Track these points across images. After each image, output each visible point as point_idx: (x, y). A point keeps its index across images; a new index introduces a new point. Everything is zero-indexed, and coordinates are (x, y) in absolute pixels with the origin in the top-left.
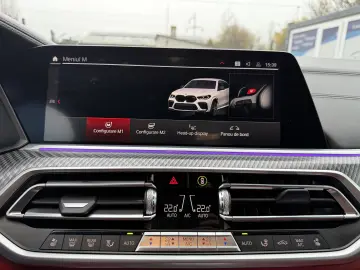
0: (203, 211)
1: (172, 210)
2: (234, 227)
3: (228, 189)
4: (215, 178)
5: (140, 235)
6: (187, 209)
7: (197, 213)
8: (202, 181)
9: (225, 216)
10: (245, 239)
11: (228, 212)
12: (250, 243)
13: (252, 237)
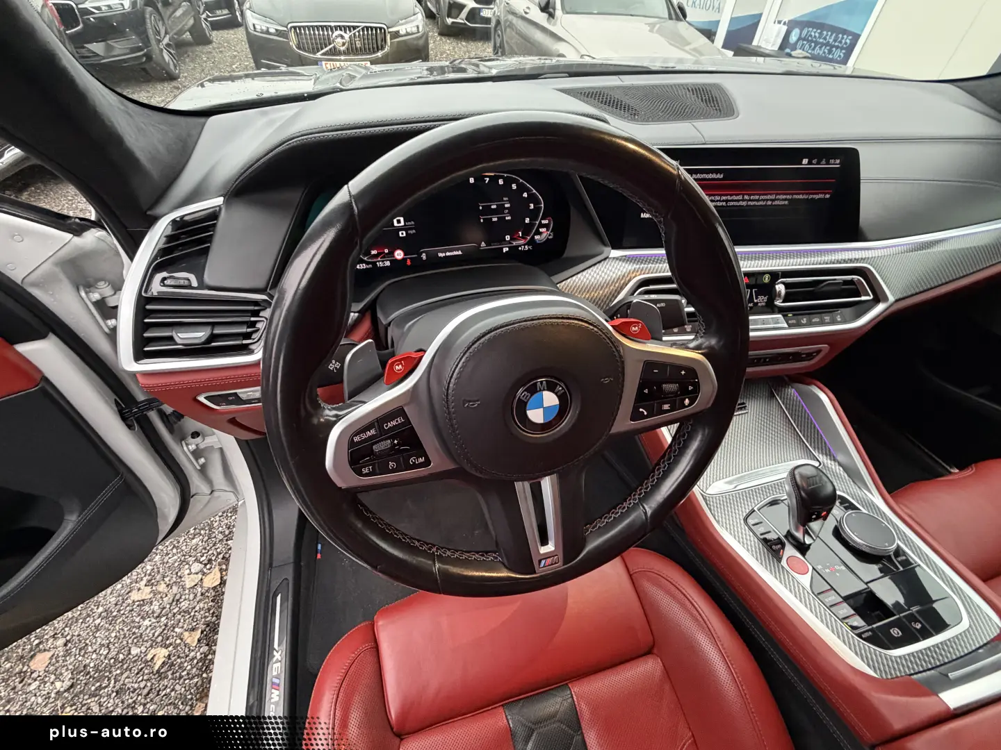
0: (762, 300)
2: (782, 310)
3: (783, 283)
4: (775, 276)
6: (751, 300)
7: (757, 303)
8: (767, 279)
9: (778, 303)
10: (791, 319)
11: (781, 301)
12: (794, 321)
13: (795, 317)
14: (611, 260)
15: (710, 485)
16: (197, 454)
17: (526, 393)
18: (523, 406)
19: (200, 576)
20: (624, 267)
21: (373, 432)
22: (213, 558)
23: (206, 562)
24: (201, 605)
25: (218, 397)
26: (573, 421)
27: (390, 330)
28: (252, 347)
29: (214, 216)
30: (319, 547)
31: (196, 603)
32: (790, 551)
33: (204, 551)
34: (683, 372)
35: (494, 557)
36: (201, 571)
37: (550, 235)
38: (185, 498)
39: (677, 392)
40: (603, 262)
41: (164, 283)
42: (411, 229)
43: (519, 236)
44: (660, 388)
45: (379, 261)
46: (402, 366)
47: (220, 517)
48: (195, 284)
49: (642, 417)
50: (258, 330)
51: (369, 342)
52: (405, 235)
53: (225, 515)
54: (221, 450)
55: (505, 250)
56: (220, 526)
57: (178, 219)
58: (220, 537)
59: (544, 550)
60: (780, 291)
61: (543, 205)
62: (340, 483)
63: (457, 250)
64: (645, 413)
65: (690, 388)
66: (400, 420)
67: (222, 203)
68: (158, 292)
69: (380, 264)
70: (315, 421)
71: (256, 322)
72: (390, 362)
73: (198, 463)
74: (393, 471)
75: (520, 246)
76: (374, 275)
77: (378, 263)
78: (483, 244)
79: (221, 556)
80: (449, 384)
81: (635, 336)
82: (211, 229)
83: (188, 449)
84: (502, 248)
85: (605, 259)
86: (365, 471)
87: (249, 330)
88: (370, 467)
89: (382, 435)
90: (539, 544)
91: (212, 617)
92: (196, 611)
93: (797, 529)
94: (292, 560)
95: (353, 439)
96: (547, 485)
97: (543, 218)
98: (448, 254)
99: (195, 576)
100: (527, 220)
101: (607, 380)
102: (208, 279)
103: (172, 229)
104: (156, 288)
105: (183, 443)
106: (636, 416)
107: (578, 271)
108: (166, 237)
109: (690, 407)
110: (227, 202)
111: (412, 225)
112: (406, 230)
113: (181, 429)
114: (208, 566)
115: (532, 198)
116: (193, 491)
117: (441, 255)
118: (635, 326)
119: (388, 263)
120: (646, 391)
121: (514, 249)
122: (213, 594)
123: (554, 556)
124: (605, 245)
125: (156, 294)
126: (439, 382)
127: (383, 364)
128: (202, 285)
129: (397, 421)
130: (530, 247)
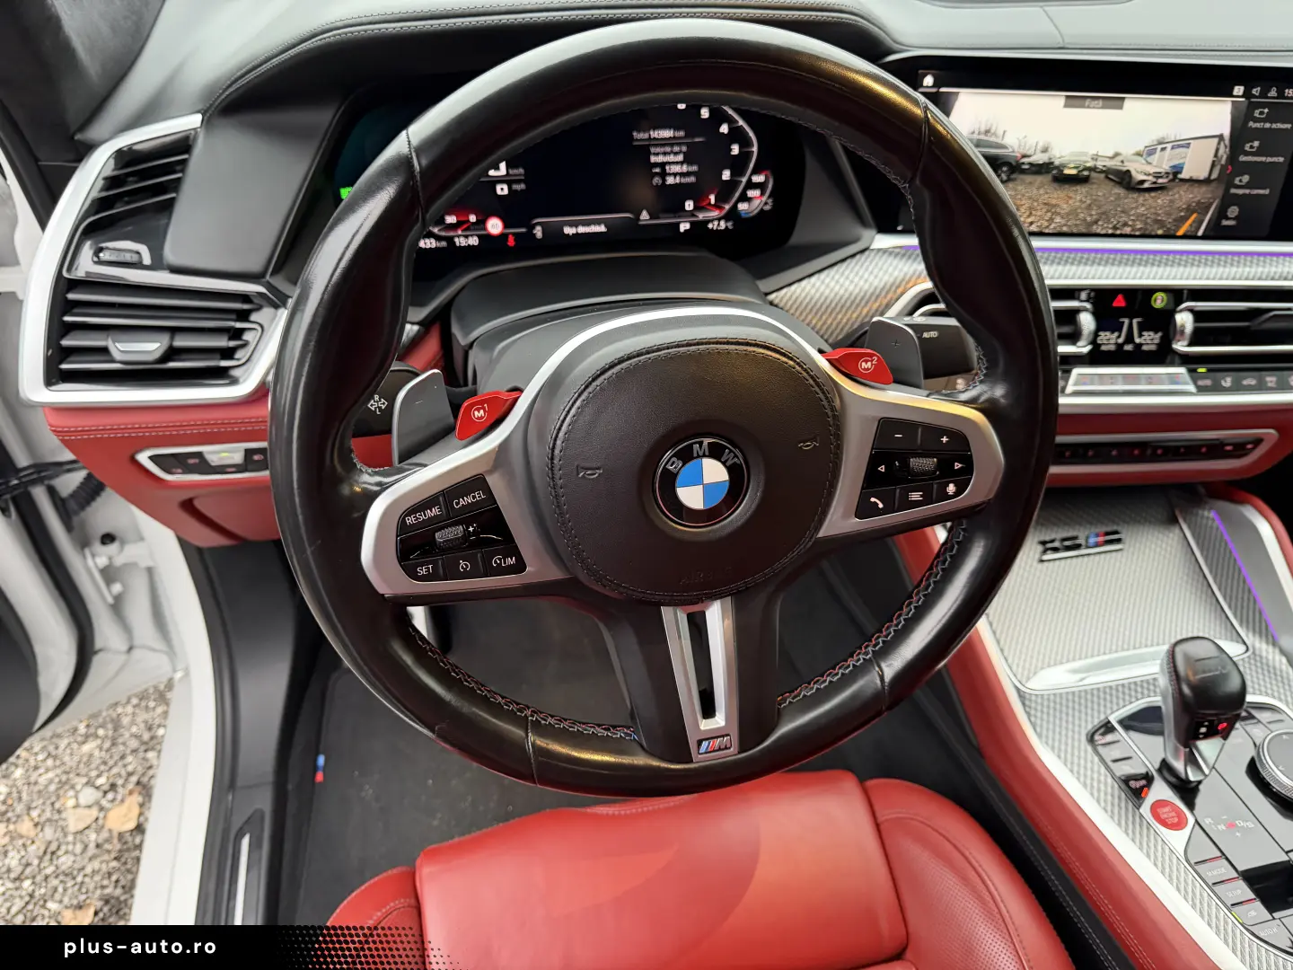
0: (1149, 340)
1: (1109, 340)
2: (1186, 360)
3: (1191, 310)
5: (1068, 372)
6: (1130, 339)
7: (1141, 345)
8: (1159, 301)
9: (1181, 346)
10: (1203, 376)
11: (1186, 343)
12: (1208, 382)
13: (1212, 374)
14: (873, 254)
15: (1035, 673)
16: (109, 574)
17: (674, 459)
18: (670, 480)
19: (94, 812)
20: (895, 268)
21: (435, 511)
22: (120, 782)
23: (106, 787)
24: (96, 864)
25: (172, 459)
26: (754, 506)
27: (472, 354)
28: (235, 373)
29: (183, 145)
30: (321, 760)
31: (86, 860)
32: (1160, 791)
33: (102, 768)
34: (945, 439)
35: (625, 733)
36: (97, 803)
37: (766, 203)
38: (85, 652)
39: (934, 472)
40: (858, 257)
41: (98, 257)
42: (518, 182)
43: (710, 204)
44: (905, 464)
45: (459, 236)
46: (485, 411)
47: (134, 706)
48: (147, 260)
49: (875, 511)
50: (245, 345)
51: (434, 374)
52: (506, 192)
53: (143, 704)
54: (150, 571)
55: (684, 227)
56: (133, 723)
57: (125, 149)
58: (134, 744)
59: (706, 725)
60: (1183, 326)
61: (755, 149)
62: (382, 588)
63: (598, 222)
64: (881, 506)
65: (957, 466)
66: (479, 496)
67: (199, 125)
68: (87, 273)
69: (461, 242)
70: (345, 490)
71: (242, 331)
72: (465, 404)
73: (110, 592)
74: (466, 575)
75: (712, 221)
76: (450, 260)
77: (456, 240)
78: (645, 215)
79: (134, 779)
80: (555, 440)
81: (865, 376)
82: (178, 168)
83: (95, 564)
84: (677, 225)
85: (862, 251)
86: (422, 571)
87: (232, 344)
88: (430, 566)
89: (450, 518)
90: (699, 716)
91: (116, 887)
92: (85, 876)
93: (1176, 754)
94: (270, 778)
95: (404, 518)
96: (717, 618)
97: (755, 172)
98: (582, 230)
99: (87, 811)
100: (726, 175)
101: (808, 446)
102: (170, 254)
103: (116, 164)
104: (86, 265)
105: (87, 551)
106: (864, 510)
107: (812, 271)
108: (105, 179)
109: (958, 498)
110: (206, 122)
111: (520, 175)
112: (509, 183)
113: (83, 524)
114: (110, 796)
115: (737, 135)
116: (98, 644)
117: (569, 231)
118: (866, 362)
119: (474, 241)
120: (882, 469)
121: (699, 227)
122: (118, 846)
123: (723, 736)
124: (864, 224)
125: (84, 275)
126: (541, 436)
127: (455, 408)
128: (158, 264)
129: (474, 497)
130: (730, 225)
